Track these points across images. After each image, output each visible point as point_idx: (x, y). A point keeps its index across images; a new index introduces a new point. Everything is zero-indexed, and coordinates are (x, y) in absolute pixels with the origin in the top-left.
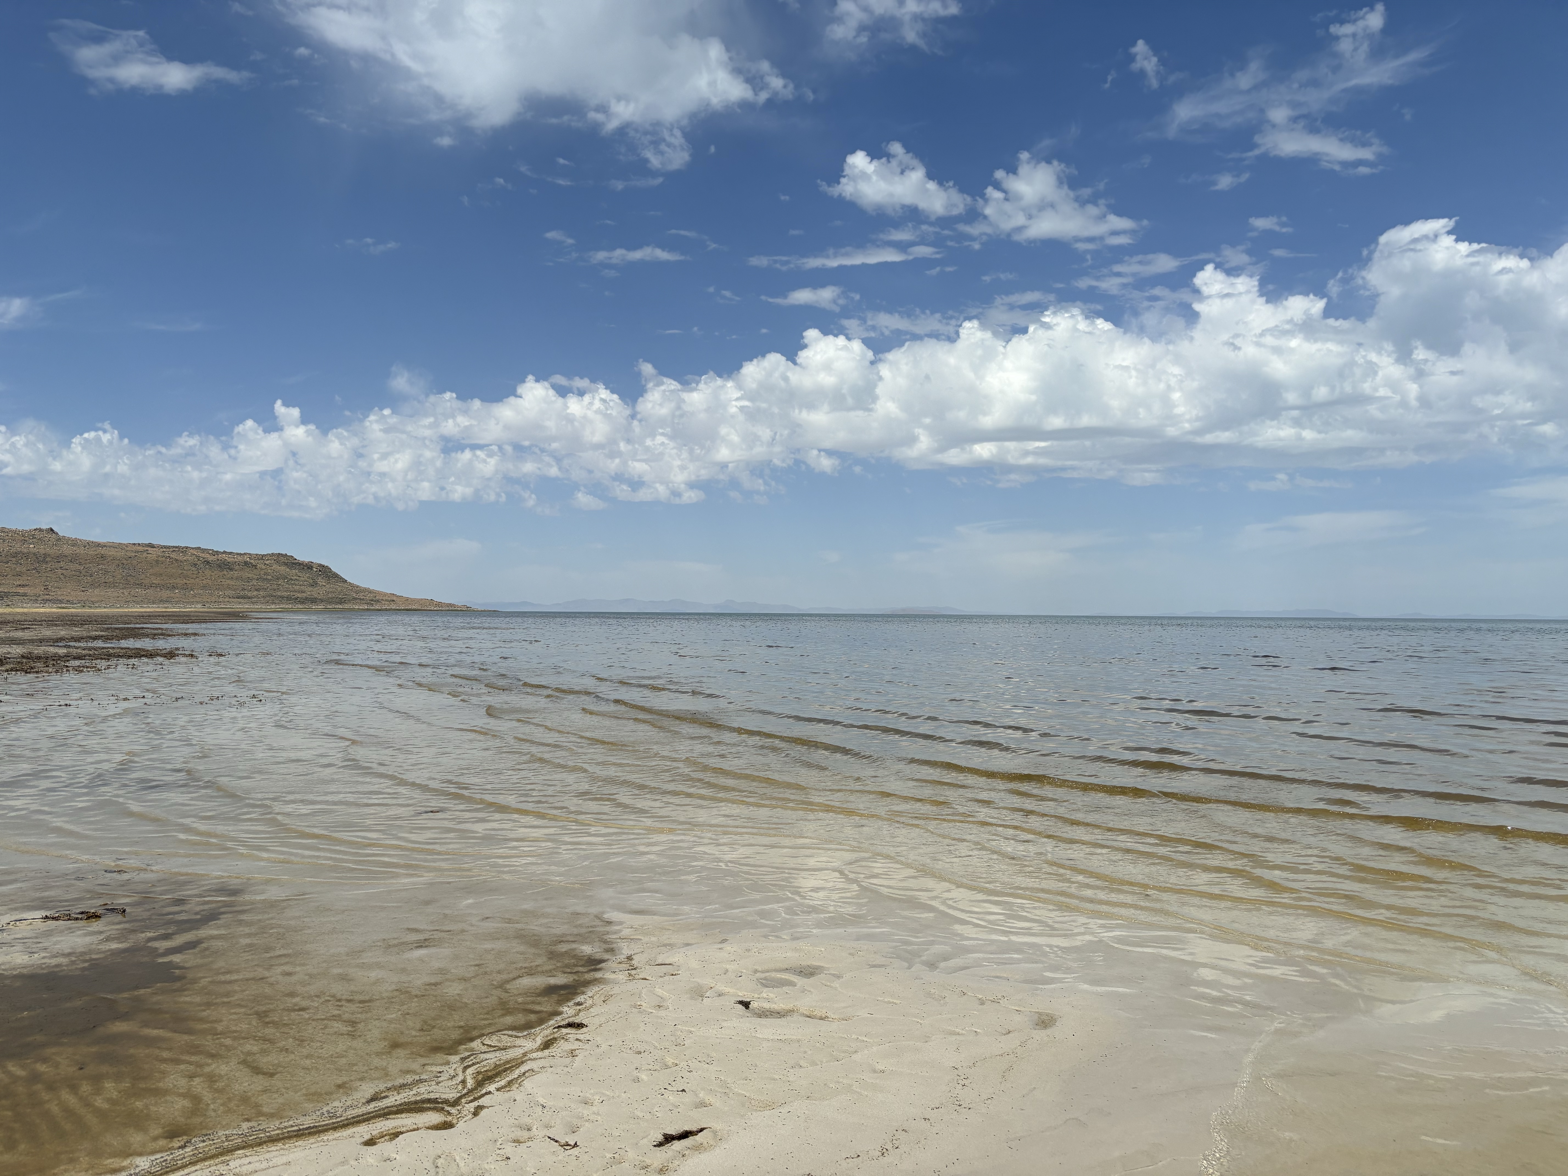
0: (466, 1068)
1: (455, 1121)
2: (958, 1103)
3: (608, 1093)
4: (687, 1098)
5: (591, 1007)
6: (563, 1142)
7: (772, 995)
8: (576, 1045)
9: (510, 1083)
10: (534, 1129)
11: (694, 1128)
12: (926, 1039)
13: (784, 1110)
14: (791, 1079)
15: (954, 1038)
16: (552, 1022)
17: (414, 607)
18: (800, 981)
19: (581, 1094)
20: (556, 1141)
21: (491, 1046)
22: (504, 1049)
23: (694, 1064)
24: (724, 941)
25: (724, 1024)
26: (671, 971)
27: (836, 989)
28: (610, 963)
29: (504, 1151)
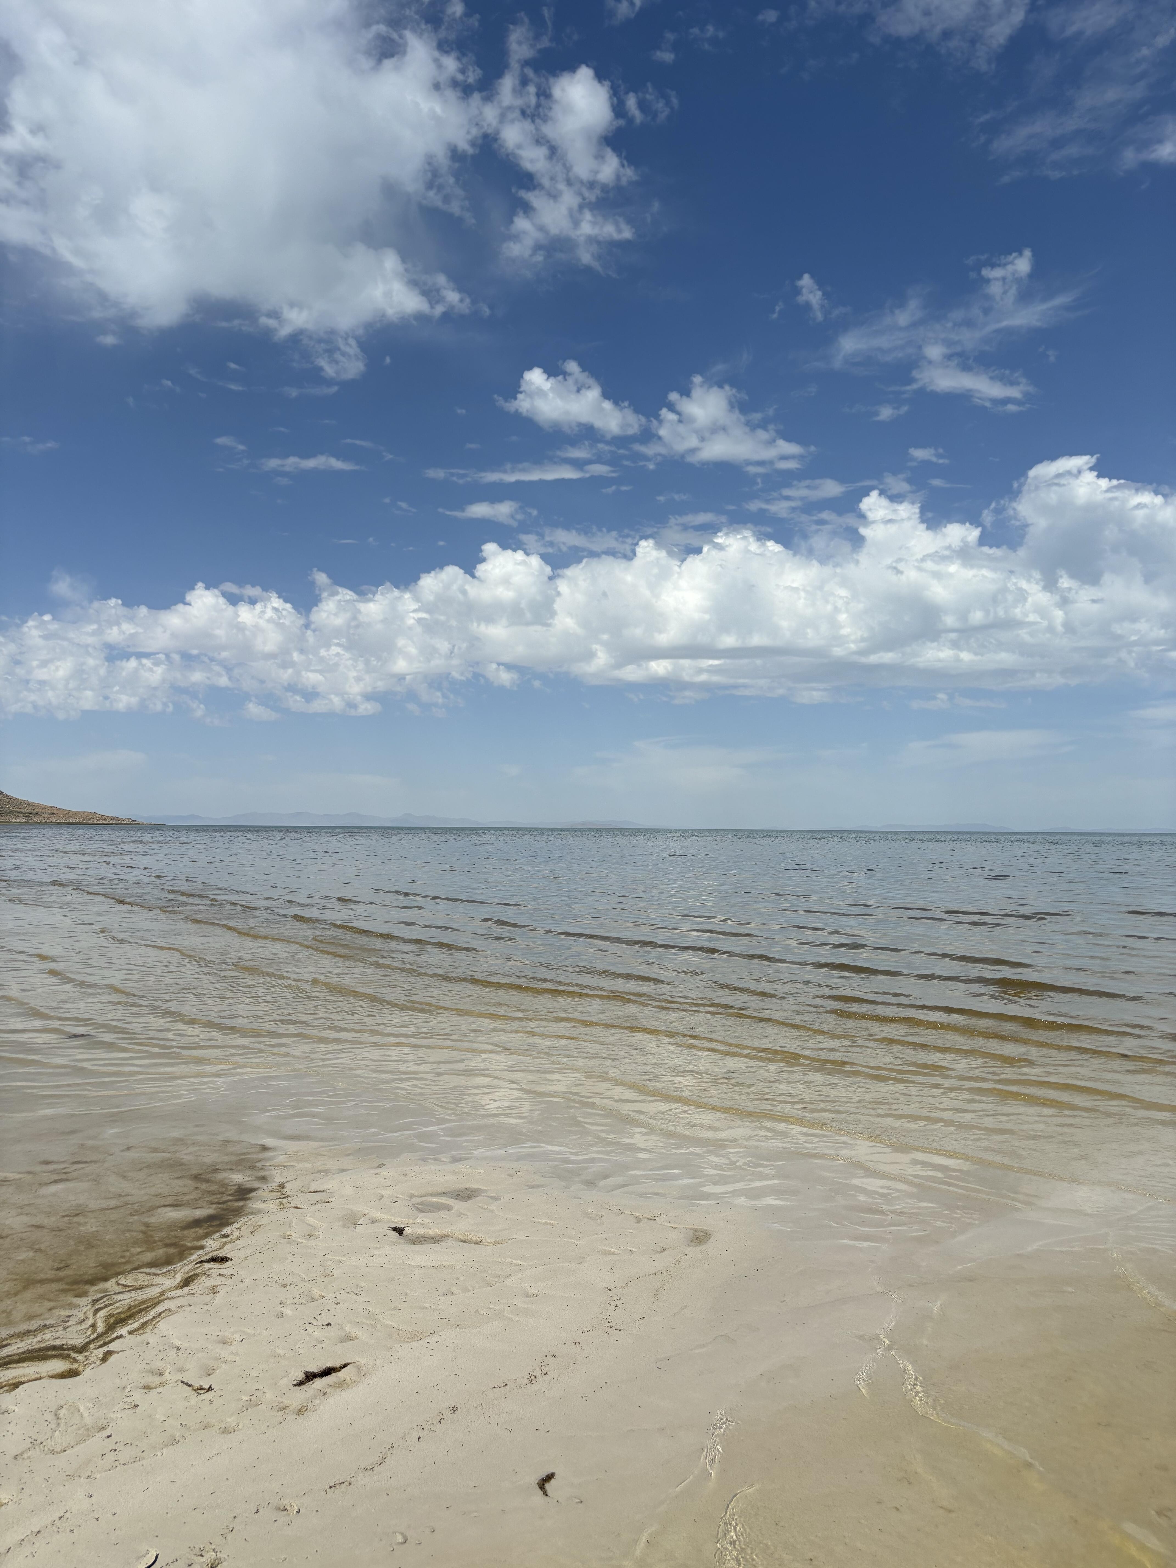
0: (96, 1311)
1: (81, 1369)
2: (609, 1325)
3: (249, 1331)
4: (333, 1332)
5: (238, 1238)
6: (197, 1386)
7: (427, 1221)
8: (218, 1281)
9: (144, 1325)
10: (167, 1374)
11: (338, 1365)
12: (581, 1260)
13: (432, 1340)
14: (441, 1307)
15: (609, 1257)
16: (194, 1257)
17: (75, 820)
18: (457, 1205)
19: (220, 1334)
20: (190, 1386)
21: (125, 1286)
22: (141, 1288)
23: (342, 1296)
24: (381, 1165)
25: (376, 1252)
26: (323, 1197)
27: (492, 1211)
28: (260, 1192)
29: (132, 1398)
